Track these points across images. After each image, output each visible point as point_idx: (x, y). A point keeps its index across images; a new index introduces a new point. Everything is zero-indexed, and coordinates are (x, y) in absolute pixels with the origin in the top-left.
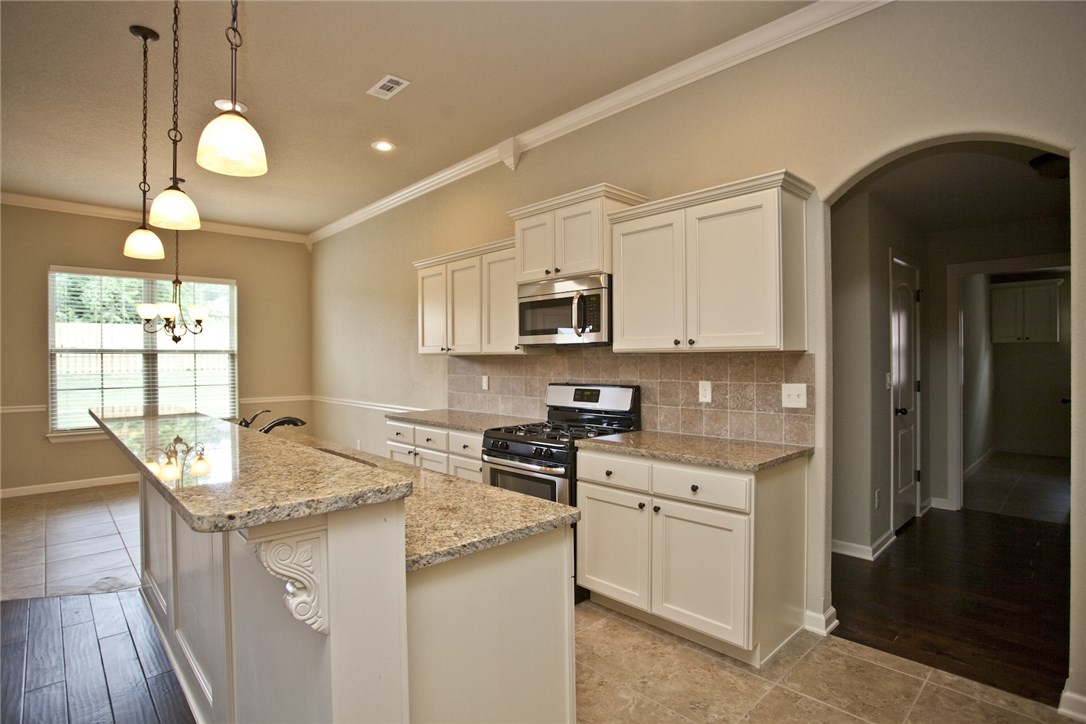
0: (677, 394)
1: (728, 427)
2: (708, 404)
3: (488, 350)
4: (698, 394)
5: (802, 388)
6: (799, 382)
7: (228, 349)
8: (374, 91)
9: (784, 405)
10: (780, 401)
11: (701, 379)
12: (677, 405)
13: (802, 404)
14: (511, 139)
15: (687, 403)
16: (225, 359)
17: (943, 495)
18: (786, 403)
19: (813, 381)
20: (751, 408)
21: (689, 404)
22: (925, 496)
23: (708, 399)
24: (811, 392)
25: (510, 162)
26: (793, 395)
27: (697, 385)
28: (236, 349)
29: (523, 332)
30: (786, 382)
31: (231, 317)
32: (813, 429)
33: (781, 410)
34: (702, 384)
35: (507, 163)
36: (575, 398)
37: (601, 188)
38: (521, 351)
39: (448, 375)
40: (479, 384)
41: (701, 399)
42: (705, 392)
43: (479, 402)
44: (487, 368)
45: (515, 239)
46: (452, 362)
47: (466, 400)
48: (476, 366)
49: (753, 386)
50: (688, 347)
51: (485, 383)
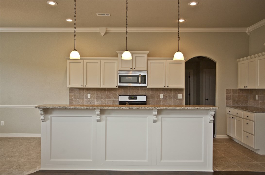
0: (155, 97)
1: (167, 103)
2: (162, 99)
3: (103, 86)
4: (160, 97)
5: (181, 95)
6: (181, 94)
8: (97, 14)
9: (178, 98)
11: (161, 94)
12: (155, 99)
13: (181, 98)
14: (105, 28)
15: (157, 99)
19: (183, 94)
20: (172, 99)
21: (158, 99)
23: (163, 98)
24: (183, 96)
25: (103, 34)
26: (180, 96)
27: (160, 95)
29: (120, 82)
30: (179, 94)
32: (183, 102)
33: (177, 99)
34: (161, 95)
35: (101, 34)
36: (129, 99)
37: (148, 52)
38: (117, 87)
39: (69, 94)
40: (87, 96)
41: (161, 98)
42: (162, 96)
43: (86, 102)
44: (90, 91)
45: (117, 58)
46: (72, 90)
47: (79, 102)
48: (85, 91)
49: (172, 95)
50: (167, 87)
51: (89, 95)
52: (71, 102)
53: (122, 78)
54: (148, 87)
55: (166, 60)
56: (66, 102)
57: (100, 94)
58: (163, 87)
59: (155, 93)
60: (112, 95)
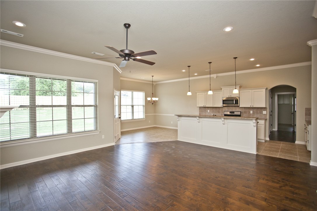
0: (247, 112)
1: (255, 116)
3: (214, 106)
5: (266, 112)
7: (142, 104)
10: (262, 113)
11: (251, 110)
12: (247, 114)
13: (266, 113)
14: (216, 74)
16: (142, 107)
17: (275, 128)
18: (263, 113)
20: (258, 114)
21: (249, 114)
22: (272, 129)
24: (267, 112)
25: (215, 78)
26: (264, 112)
28: (144, 105)
29: (223, 104)
30: (264, 111)
31: (143, 99)
32: (267, 116)
35: (214, 77)
36: (230, 113)
37: (239, 86)
38: (222, 106)
39: (199, 110)
40: (207, 111)
41: (251, 113)
42: (251, 112)
43: (207, 114)
44: (209, 108)
45: (221, 91)
46: (200, 107)
47: (204, 114)
48: (206, 108)
49: (259, 111)
50: (252, 107)
51: (209, 111)
52: (200, 114)
53: (224, 101)
54: (240, 106)
55: (252, 89)
56: (197, 114)
57: (214, 110)
58: (250, 106)
59: (247, 110)
60: (220, 111)
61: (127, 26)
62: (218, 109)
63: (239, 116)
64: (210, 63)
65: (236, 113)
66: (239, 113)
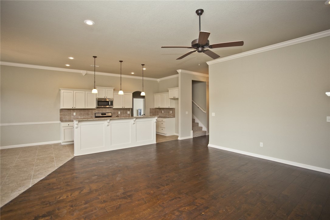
1: (122, 116)
5: (129, 112)
9: (128, 114)
11: (119, 111)
25: (84, 75)
29: (98, 105)
36: (101, 115)
38: (96, 108)
39: (59, 113)
40: (73, 114)
42: (119, 113)
43: (72, 118)
44: (75, 111)
46: (62, 110)
47: (67, 118)
48: (71, 111)
49: (125, 112)
50: (123, 108)
51: (75, 114)
53: (99, 102)
54: (113, 108)
57: (82, 112)
59: (116, 111)
60: (90, 113)
61: (200, 12)
62: (86, 111)
63: (110, 116)
64: (121, 61)
65: (107, 115)
66: (110, 114)
